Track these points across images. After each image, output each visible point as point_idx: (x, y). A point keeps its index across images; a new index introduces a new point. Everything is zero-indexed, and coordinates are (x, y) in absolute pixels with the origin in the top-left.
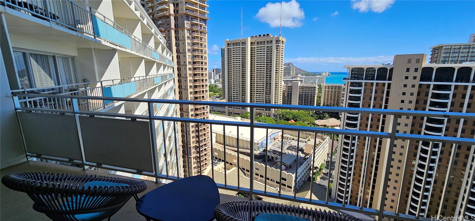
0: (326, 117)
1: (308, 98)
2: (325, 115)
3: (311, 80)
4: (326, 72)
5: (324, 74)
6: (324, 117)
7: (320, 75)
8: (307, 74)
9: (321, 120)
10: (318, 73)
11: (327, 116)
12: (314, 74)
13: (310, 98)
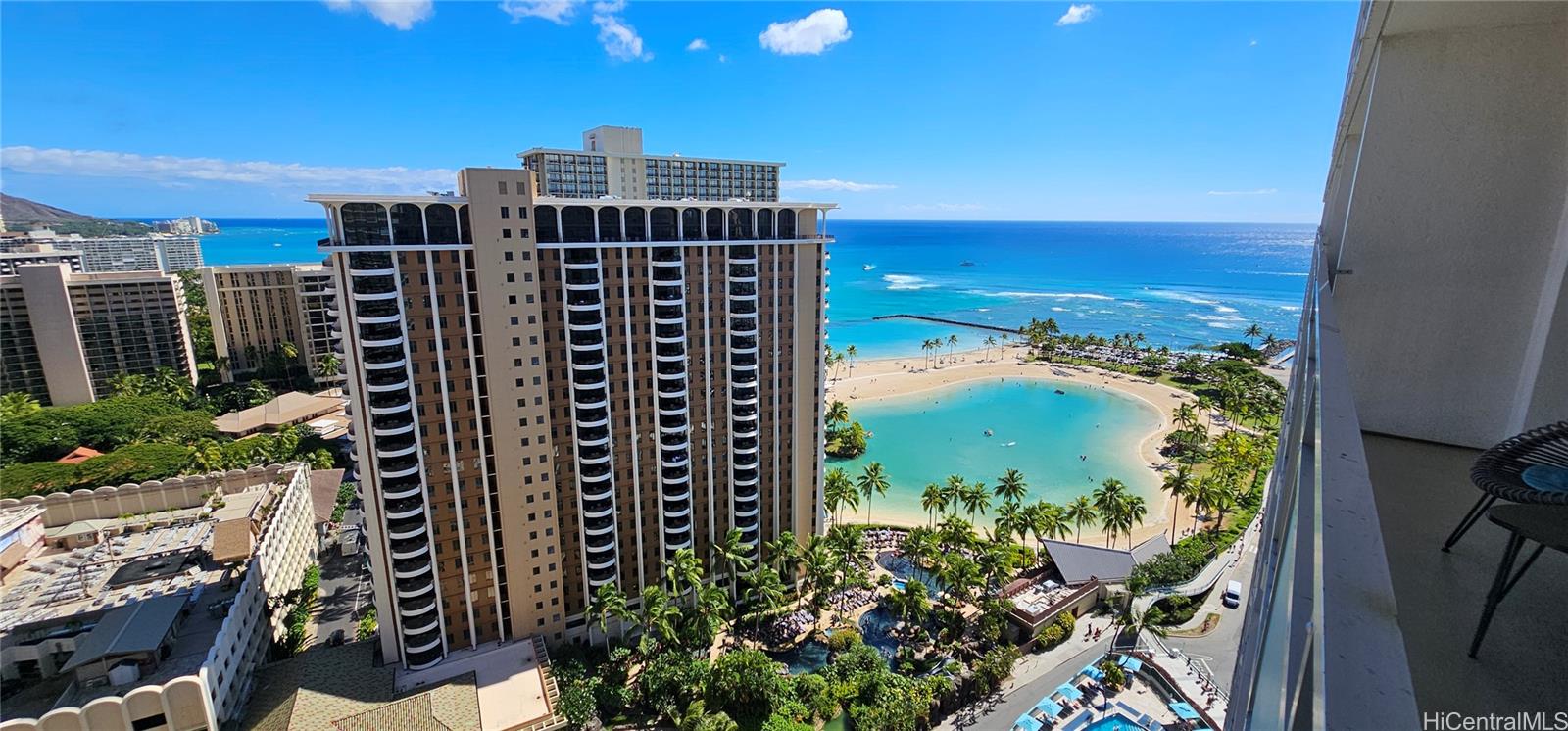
0: (259, 396)
1: (144, 333)
2: (254, 386)
3: (125, 253)
4: (191, 220)
5: (184, 226)
6: (247, 398)
7: (164, 229)
8: (91, 227)
9: (239, 410)
10: (148, 221)
11: (261, 389)
12: (134, 227)
13: (155, 332)
